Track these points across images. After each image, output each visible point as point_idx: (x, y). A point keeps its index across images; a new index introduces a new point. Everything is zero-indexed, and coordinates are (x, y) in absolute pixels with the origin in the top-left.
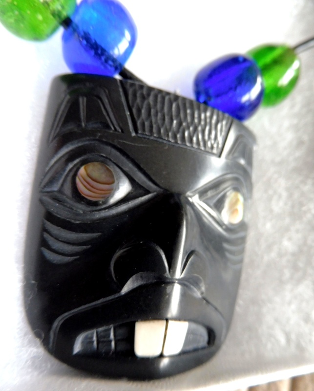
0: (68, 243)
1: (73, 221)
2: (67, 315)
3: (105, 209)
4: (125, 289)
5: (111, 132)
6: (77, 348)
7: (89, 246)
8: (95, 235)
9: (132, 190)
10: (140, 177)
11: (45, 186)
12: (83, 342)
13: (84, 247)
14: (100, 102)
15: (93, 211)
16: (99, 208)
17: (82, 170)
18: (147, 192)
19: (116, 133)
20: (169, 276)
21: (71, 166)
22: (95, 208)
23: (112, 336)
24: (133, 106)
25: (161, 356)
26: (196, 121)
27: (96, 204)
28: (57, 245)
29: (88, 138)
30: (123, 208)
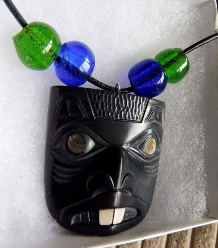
0: (65, 173)
1: (67, 163)
2: (67, 207)
3: (82, 156)
4: (94, 196)
5: (84, 117)
6: (73, 222)
7: (76, 175)
8: (78, 169)
9: (95, 145)
10: (99, 139)
11: (52, 146)
12: (75, 219)
13: (73, 175)
14: (77, 103)
15: (77, 158)
16: (79, 156)
17: (70, 138)
18: (103, 146)
19: (86, 118)
20: (115, 189)
21: (64, 136)
22: (77, 156)
23: (89, 216)
24: (94, 103)
25: (112, 225)
26: (128, 105)
27: (78, 154)
28: (60, 175)
29: (72, 122)
30: (91, 155)
